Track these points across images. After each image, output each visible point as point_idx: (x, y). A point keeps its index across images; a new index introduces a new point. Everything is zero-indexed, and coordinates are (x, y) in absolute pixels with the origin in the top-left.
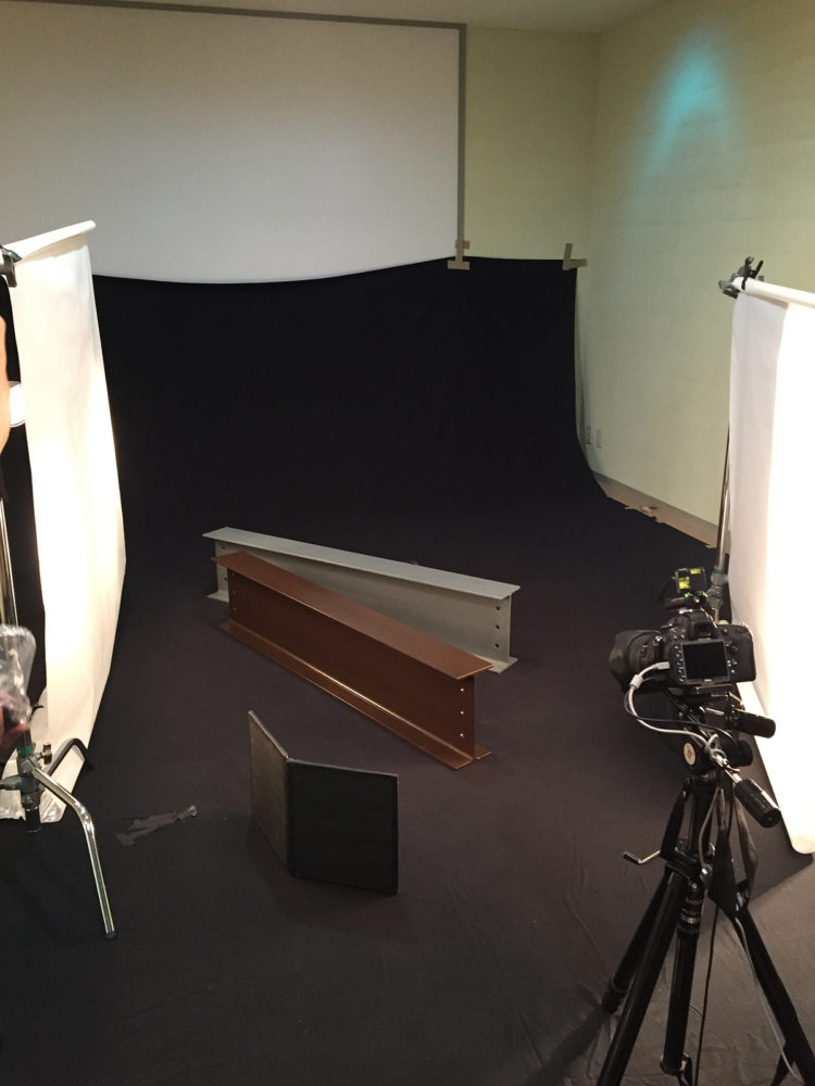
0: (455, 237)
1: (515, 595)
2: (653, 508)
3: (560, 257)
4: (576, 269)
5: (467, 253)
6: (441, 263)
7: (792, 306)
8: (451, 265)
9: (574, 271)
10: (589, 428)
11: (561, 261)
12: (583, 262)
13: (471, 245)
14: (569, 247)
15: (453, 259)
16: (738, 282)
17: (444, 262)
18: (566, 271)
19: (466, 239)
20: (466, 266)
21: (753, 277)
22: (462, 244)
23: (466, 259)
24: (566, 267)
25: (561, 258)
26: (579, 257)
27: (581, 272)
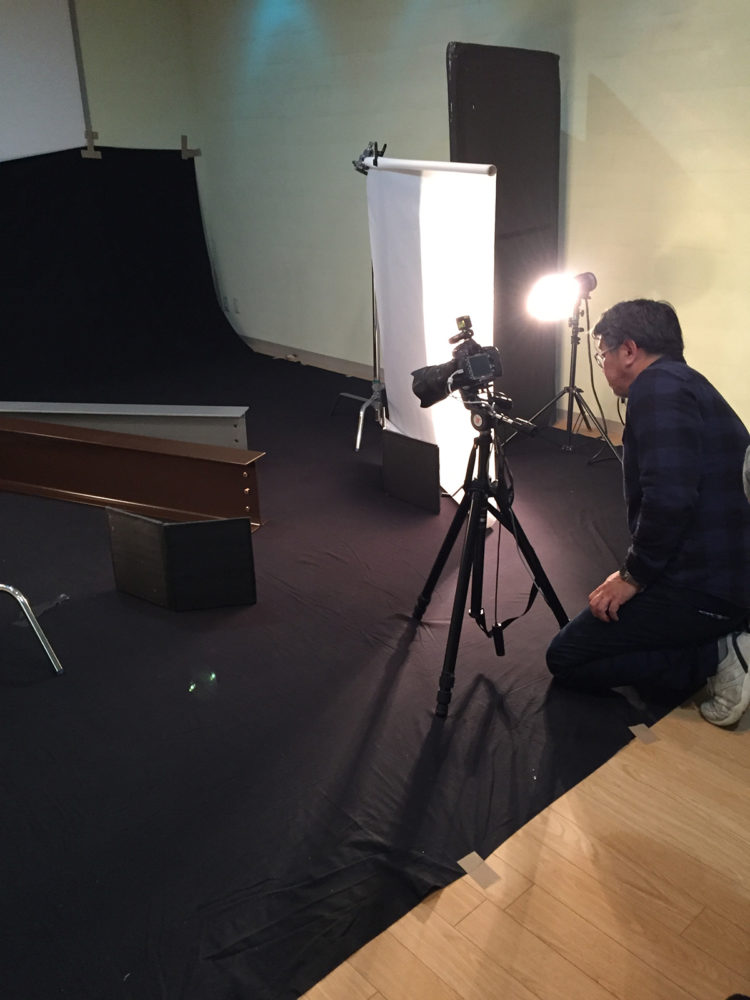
0: (83, 127)
1: (246, 412)
2: (295, 356)
3: (177, 146)
4: (193, 159)
5: (97, 143)
6: (75, 153)
7: (425, 172)
8: (85, 154)
9: (191, 161)
10: (226, 298)
11: (180, 151)
12: (198, 152)
13: (100, 136)
14: (184, 139)
15: (85, 148)
16: (369, 161)
17: (77, 151)
18: (184, 160)
19: (94, 130)
20: (98, 155)
21: (382, 155)
22: (91, 135)
23: (97, 148)
24: (184, 157)
25: (180, 148)
26: (194, 148)
27: (197, 160)
